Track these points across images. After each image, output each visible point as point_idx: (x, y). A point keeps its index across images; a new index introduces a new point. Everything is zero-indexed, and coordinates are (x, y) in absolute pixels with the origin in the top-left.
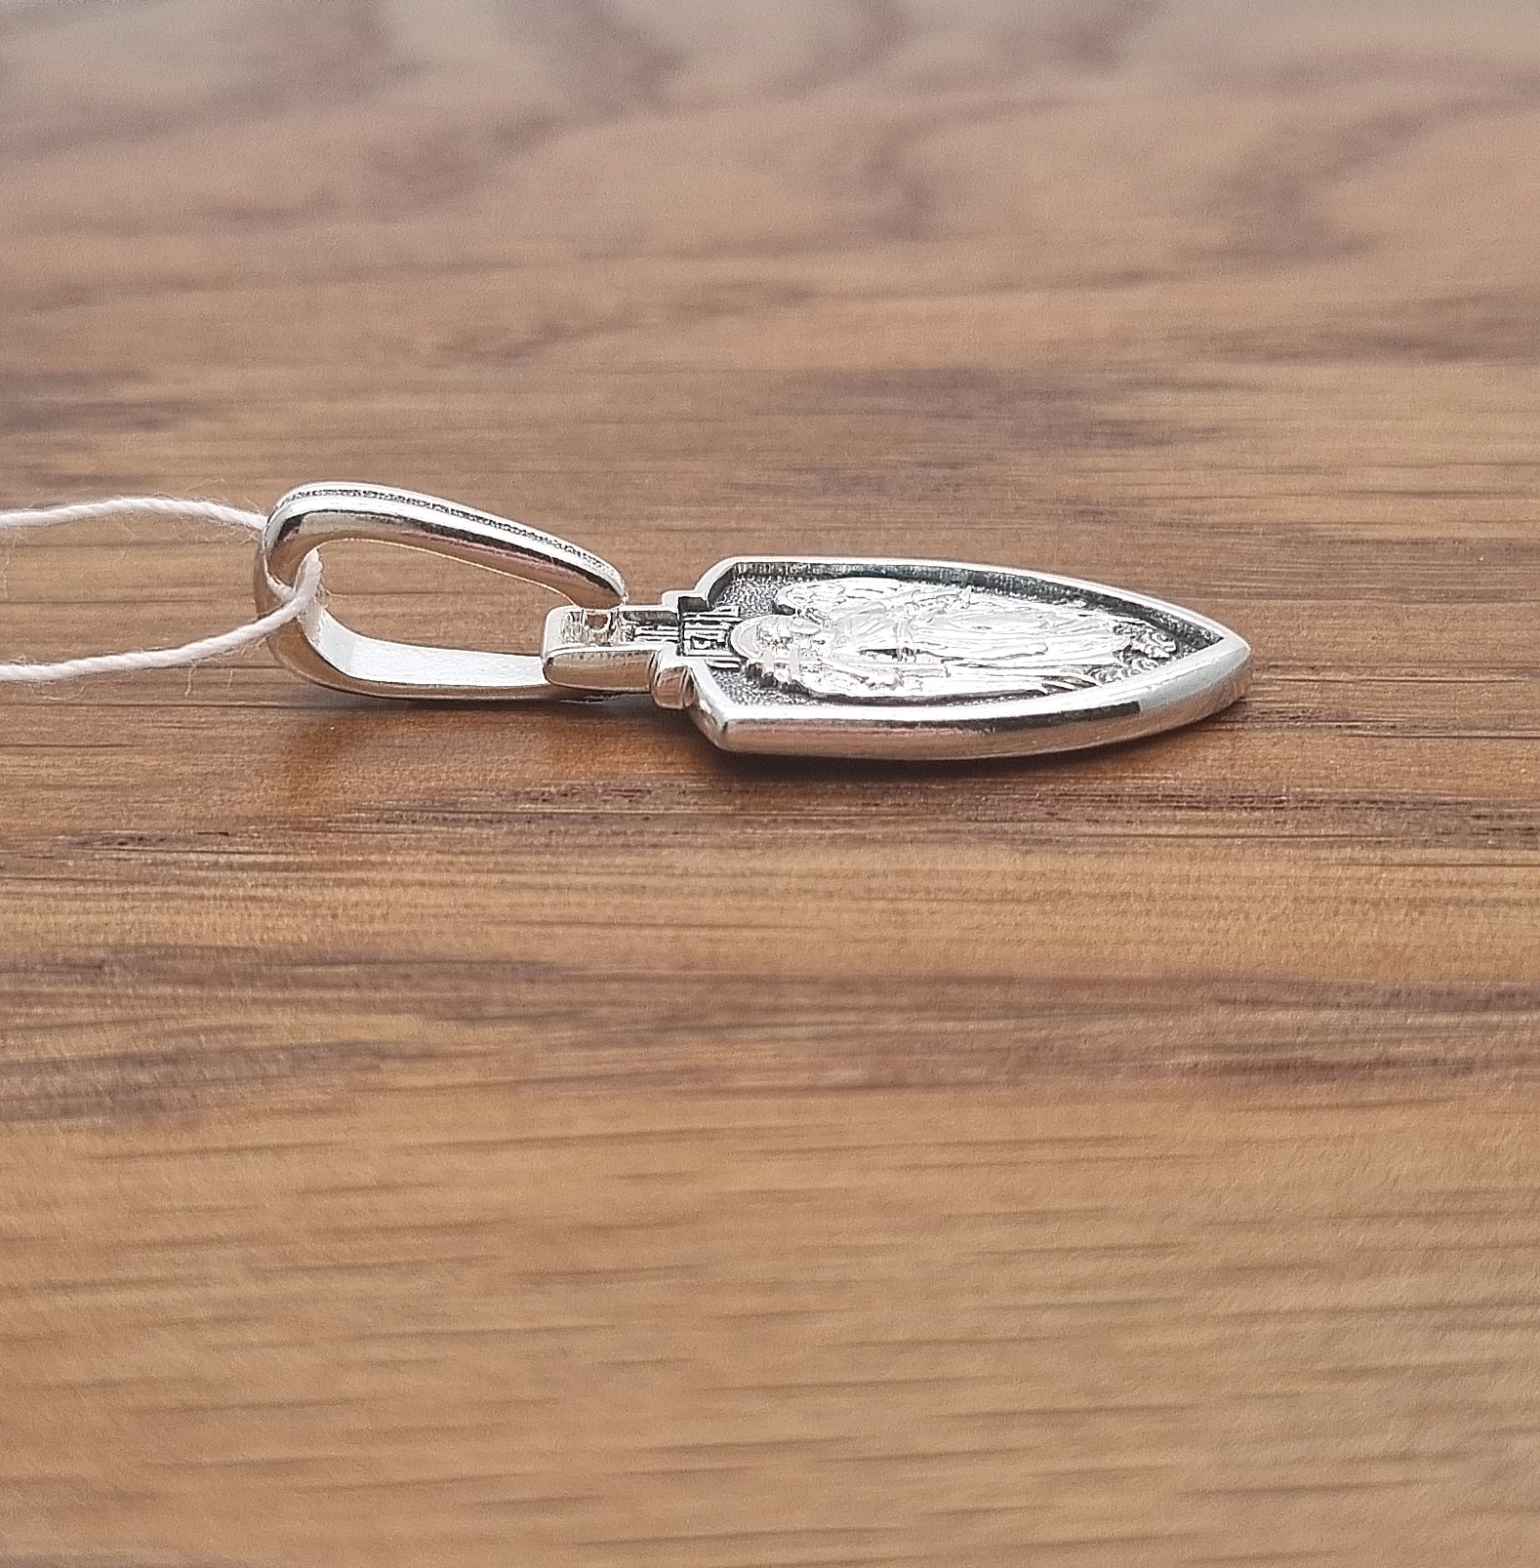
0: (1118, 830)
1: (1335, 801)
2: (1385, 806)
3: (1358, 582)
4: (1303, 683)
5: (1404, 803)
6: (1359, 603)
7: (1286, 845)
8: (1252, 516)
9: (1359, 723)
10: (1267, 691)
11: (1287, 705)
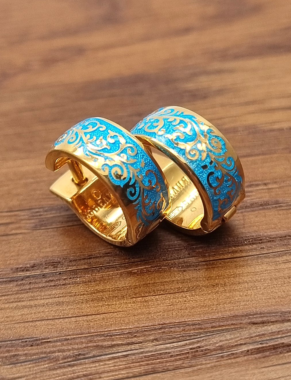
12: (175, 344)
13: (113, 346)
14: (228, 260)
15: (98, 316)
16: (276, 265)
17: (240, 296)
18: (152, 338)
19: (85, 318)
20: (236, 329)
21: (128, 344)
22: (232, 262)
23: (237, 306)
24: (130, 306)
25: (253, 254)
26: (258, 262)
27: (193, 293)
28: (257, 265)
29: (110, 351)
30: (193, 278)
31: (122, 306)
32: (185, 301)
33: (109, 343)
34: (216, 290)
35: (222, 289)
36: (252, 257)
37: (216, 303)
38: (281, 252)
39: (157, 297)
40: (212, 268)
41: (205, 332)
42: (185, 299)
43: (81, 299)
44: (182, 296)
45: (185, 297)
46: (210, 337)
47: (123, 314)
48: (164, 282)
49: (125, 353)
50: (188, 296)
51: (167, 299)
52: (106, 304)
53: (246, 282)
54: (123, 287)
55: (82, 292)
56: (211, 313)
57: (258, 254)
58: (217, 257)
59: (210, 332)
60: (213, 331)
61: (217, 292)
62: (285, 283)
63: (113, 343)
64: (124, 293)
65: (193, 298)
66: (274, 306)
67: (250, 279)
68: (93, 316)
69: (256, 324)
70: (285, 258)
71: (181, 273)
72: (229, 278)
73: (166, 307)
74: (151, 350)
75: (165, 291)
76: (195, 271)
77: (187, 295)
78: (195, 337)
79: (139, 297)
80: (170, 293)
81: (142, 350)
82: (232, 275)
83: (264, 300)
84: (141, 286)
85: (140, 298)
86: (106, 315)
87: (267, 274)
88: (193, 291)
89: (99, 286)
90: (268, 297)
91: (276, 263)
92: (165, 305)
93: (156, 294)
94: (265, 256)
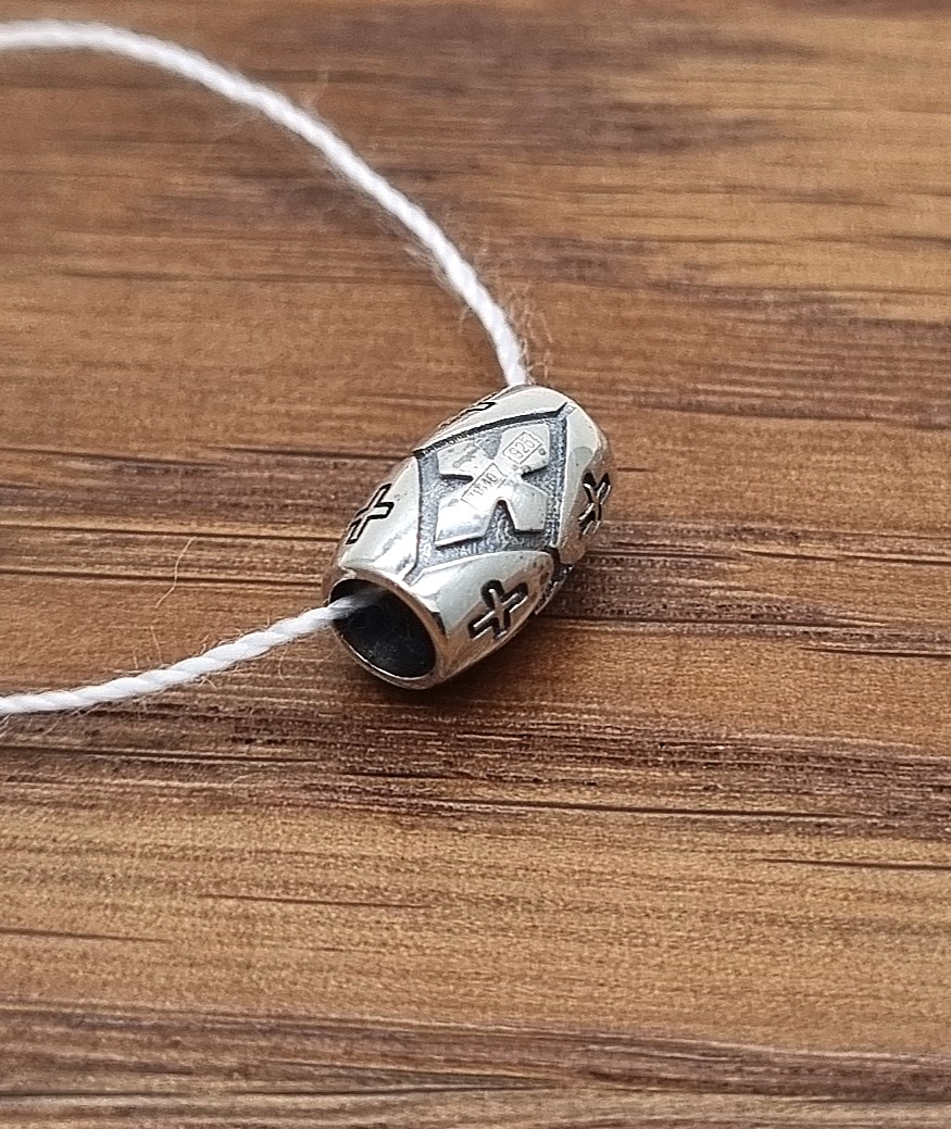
0: (522, 795)
1: (781, 755)
2: (838, 766)
3: (871, 391)
4: (776, 560)
5: (859, 761)
6: (868, 427)
7: (712, 826)
8: (764, 276)
9: (830, 629)
10: (732, 572)
11: (750, 594)
12: (303, 1102)
13: (88, 1067)
14: (578, 811)
15: (69, 942)
16: (741, 864)
17: (581, 960)
18: (230, 1060)
19: (21, 942)
20: (528, 1085)
21: (144, 1069)
22: (587, 824)
23: (558, 997)
24: (187, 926)
25: (670, 807)
26: (680, 842)
27: (421, 919)
28: (674, 850)
29: (74, 1085)
30: (436, 858)
31: (160, 920)
32: (384, 944)
33: (81, 1053)
34: (501, 919)
35: (522, 921)
36: (666, 815)
37: (487, 971)
38: (772, 818)
39: (291, 908)
40: (513, 832)
41: (419, 1074)
42: (385, 934)
43: (28, 865)
44: (378, 922)
45: (387, 929)
46: (431, 1096)
47: (156, 952)
48: (332, 856)
49: (122, 1102)
50: (396, 927)
51: (323, 924)
52: (108, 901)
53: (617, 911)
54: (183, 849)
55: (36, 837)
56: (459, 1007)
57: (687, 807)
58: (542, 793)
59: (436, 1078)
60: (447, 1078)
61: (502, 929)
62: (748, 942)
63: (93, 1055)
64: (179, 870)
65: (412, 938)
66: (686, 1022)
67: (633, 902)
68: (52, 940)
69: (606, 1077)
70: (779, 841)
71: (398, 831)
72: (561, 881)
73: (311, 954)
74: (215, 1104)
75: (324, 890)
76: (450, 833)
77: (395, 920)
78: (381, 1087)
79: (227, 897)
80: (339, 904)
81: (184, 1102)
82: (574, 872)
83: (657, 992)
84: (247, 855)
85: (231, 903)
86: (97, 943)
87: (697, 893)
88: (422, 911)
89: (101, 826)
90: (675, 985)
91: (743, 858)
92: (310, 945)
93: (290, 897)
94: (709, 821)
